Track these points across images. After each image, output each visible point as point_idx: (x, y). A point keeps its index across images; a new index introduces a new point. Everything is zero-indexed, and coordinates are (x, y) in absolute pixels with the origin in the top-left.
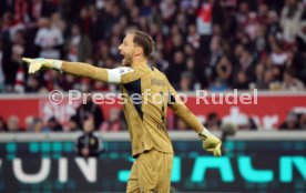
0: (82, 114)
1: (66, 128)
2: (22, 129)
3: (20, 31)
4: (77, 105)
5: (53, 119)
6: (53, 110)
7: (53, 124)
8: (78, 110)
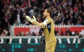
0: (41, 31)
1: (37, 35)
2: (25, 35)
3: (25, 9)
4: (40, 29)
5: (33, 33)
6: (33, 30)
7: (33, 34)
8: (40, 30)
